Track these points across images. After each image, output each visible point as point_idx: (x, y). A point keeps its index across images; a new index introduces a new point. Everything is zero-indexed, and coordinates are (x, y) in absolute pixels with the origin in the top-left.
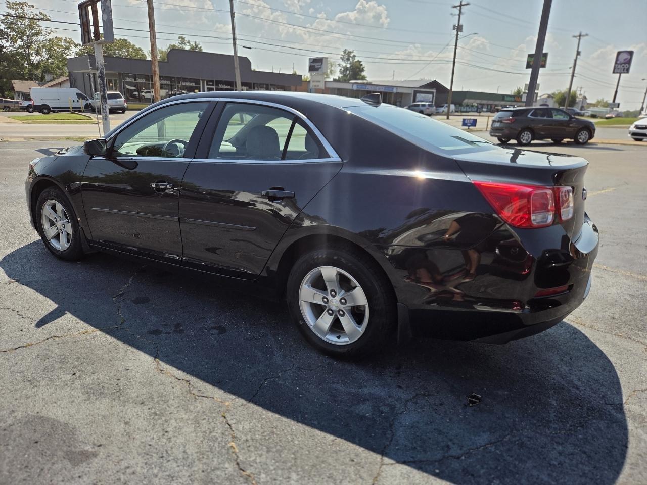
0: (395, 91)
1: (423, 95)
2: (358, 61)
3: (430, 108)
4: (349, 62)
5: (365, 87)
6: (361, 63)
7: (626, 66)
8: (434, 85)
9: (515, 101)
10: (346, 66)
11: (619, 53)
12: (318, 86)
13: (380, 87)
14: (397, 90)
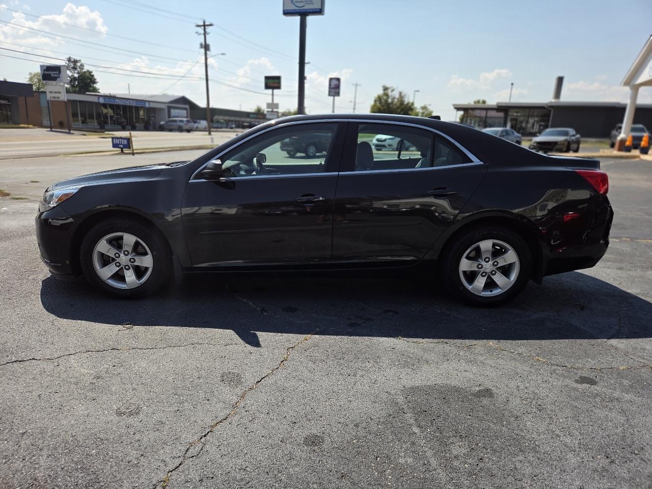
0: (147, 105)
1: (177, 111)
2: (88, 71)
3: (189, 124)
4: (76, 71)
5: (113, 100)
6: (92, 74)
7: (337, 90)
8: (183, 100)
9: (258, 118)
10: (72, 75)
11: (331, 79)
12: (58, 98)
13: (130, 101)
14: (149, 105)
